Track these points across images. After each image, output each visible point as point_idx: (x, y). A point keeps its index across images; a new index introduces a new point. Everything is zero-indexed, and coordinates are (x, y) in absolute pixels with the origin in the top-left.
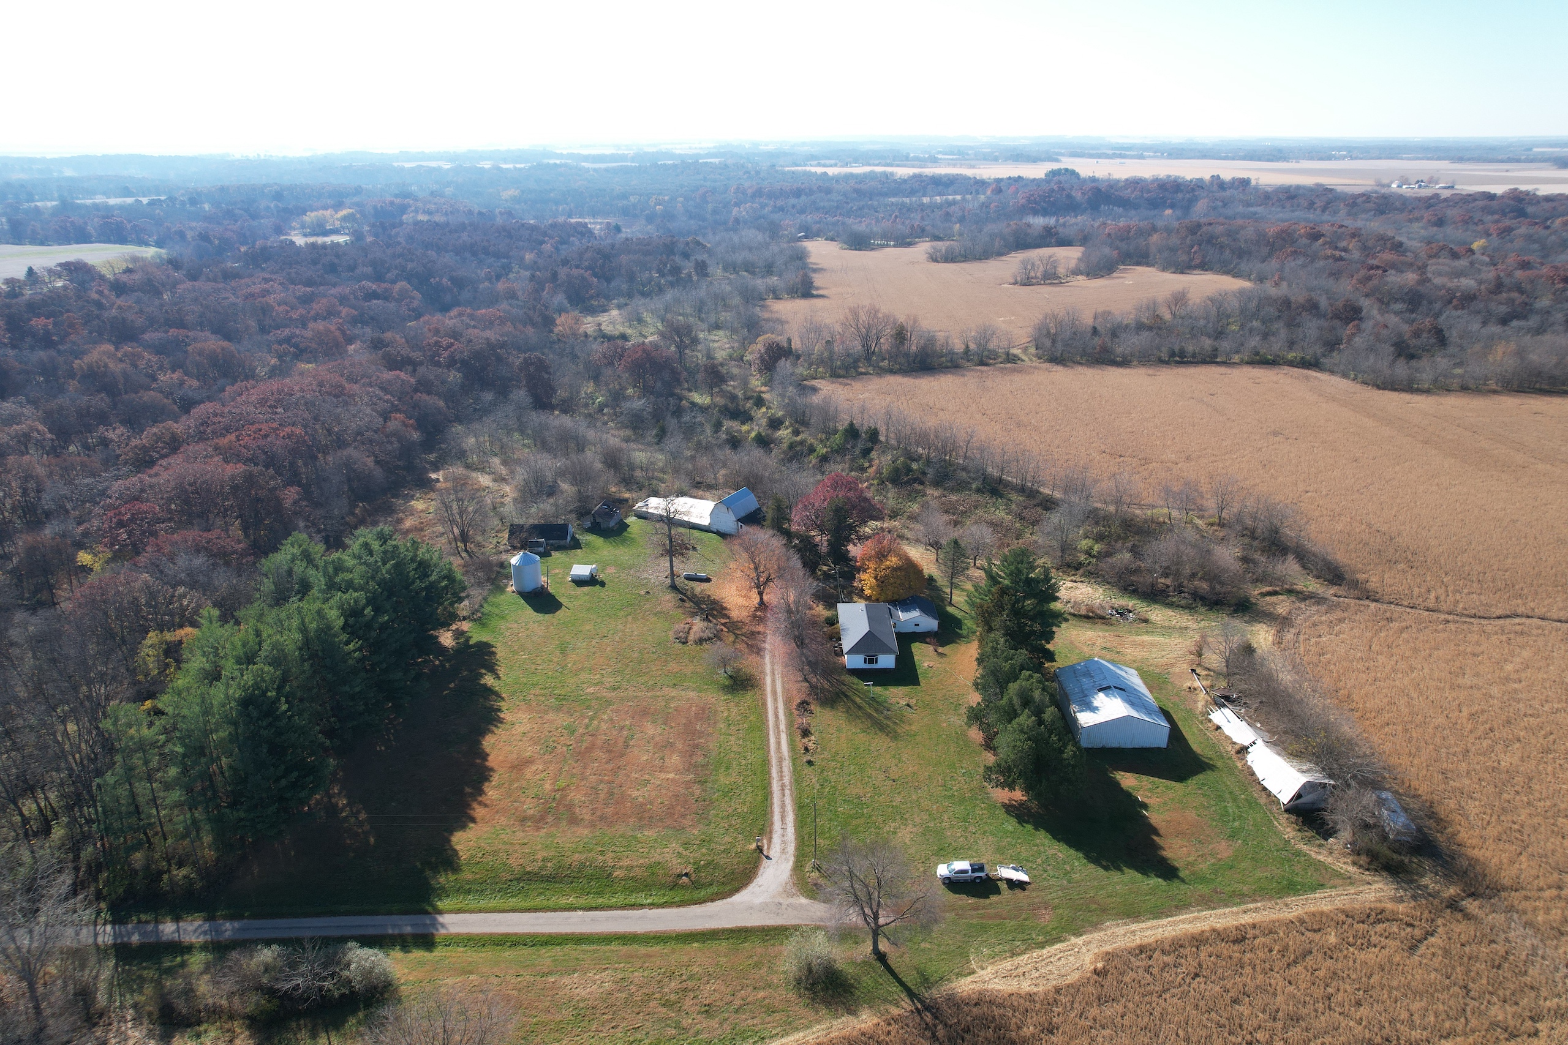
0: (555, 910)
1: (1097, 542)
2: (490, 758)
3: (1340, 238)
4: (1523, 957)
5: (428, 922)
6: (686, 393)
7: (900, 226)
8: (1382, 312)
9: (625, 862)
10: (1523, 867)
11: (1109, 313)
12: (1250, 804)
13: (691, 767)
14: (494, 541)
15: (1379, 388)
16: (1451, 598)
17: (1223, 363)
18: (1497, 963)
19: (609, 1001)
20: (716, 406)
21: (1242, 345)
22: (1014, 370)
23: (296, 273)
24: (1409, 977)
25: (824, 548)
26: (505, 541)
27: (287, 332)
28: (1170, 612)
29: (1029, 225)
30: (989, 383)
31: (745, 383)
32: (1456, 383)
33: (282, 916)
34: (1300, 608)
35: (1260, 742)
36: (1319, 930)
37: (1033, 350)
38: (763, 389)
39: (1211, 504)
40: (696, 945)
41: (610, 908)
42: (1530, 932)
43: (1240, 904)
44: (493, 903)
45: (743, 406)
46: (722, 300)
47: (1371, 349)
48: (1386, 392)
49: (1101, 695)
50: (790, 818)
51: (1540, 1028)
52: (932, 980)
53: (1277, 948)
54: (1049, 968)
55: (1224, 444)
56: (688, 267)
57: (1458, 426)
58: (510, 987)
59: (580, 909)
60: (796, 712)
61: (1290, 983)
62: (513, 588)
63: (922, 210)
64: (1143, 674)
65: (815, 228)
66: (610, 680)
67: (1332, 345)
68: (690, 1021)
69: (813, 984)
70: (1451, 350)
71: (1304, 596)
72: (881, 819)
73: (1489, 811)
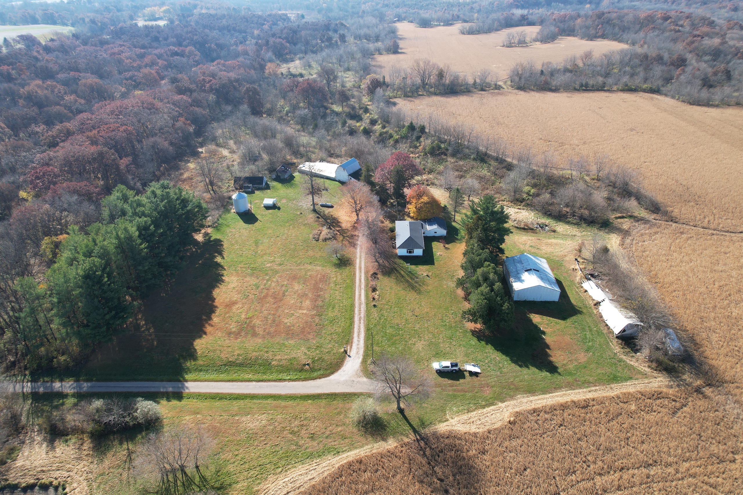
0: (242, 381)
1: (533, 188)
2: (216, 301)
3: (680, 19)
4: (732, 419)
5: (180, 386)
6: (330, 105)
7: (446, 15)
8: (698, 61)
9: (278, 357)
10: (738, 370)
11: (550, 63)
12: (598, 333)
13: (315, 307)
14: (227, 185)
15: (691, 104)
16: (716, 222)
17: (608, 91)
18: (717, 422)
19: (264, 430)
20: (344, 112)
21: (619, 80)
22: (499, 94)
23: (137, 42)
24: (671, 429)
25: (391, 191)
26: (232, 185)
27: (130, 73)
28: (567, 227)
29: (513, 14)
30: (485, 101)
31: (360, 100)
32: (733, 101)
33: (111, 380)
34: (635, 226)
35: (607, 300)
36: (627, 402)
37: (509, 83)
38: (369, 103)
39: (594, 169)
40: (310, 401)
41: (269, 381)
42: (737, 406)
43: (587, 387)
44: (212, 377)
45: (358, 112)
46: (352, 56)
47: (689, 83)
48: (694, 106)
49: (526, 273)
50: (362, 335)
51: (737, 458)
52: (426, 424)
53: (604, 412)
54: (486, 419)
55: (604, 135)
56: (336, 37)
57: (732, 125)
58: (216, 421)
59: (254, 381)
60: (370, 279)
61: (608, 430)
62: (234, 211)
63: (459, 6)
64: (550, 261)
65: (403, 15)
66: (278, 260)
67: (668, 80)
68: (303, 442)
69: (366, 424)
70: (733, 82)
71: (637, 219)
72: (408, 336)
73: (723, 340)
